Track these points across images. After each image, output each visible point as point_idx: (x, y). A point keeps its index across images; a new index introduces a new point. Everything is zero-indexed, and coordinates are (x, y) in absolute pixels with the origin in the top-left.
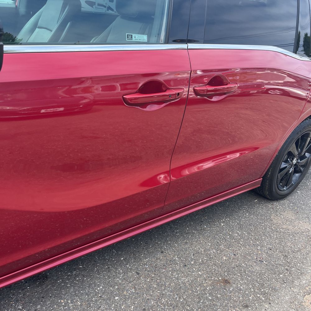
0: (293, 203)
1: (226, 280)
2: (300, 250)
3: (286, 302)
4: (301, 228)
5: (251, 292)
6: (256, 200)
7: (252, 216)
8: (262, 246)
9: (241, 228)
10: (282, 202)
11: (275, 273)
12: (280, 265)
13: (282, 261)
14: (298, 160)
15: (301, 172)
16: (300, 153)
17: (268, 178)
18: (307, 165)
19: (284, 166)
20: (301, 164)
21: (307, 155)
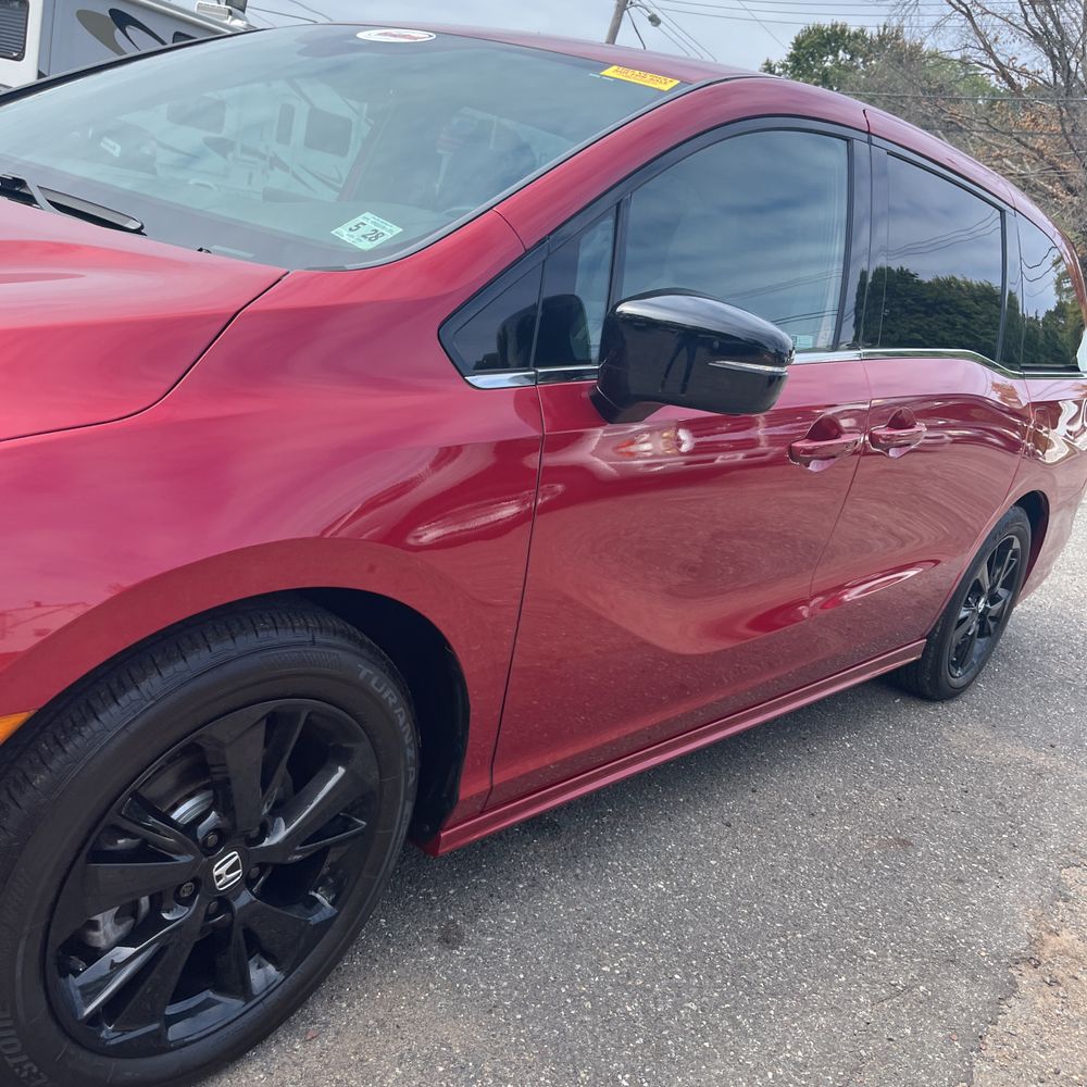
0: (977, 708)
1: (904, 841)
2: (1024, 794)
3: (1031, 876)
4: (1013, 755)
5: (959, 860)
6: (898, 700)
7: (902, 731)
8: (947, 786)
9: (888, 752)
10: (954, 705)
11: (992, 833)
12: (995, 818)
13: (995, 812)
14: (986, 603)
15: (989, 634)
16: (993, 587)
17: (935, 640)
18: (1001, 619)
19: (963, 614)
20: (992, 614)
21: (1002, 592)
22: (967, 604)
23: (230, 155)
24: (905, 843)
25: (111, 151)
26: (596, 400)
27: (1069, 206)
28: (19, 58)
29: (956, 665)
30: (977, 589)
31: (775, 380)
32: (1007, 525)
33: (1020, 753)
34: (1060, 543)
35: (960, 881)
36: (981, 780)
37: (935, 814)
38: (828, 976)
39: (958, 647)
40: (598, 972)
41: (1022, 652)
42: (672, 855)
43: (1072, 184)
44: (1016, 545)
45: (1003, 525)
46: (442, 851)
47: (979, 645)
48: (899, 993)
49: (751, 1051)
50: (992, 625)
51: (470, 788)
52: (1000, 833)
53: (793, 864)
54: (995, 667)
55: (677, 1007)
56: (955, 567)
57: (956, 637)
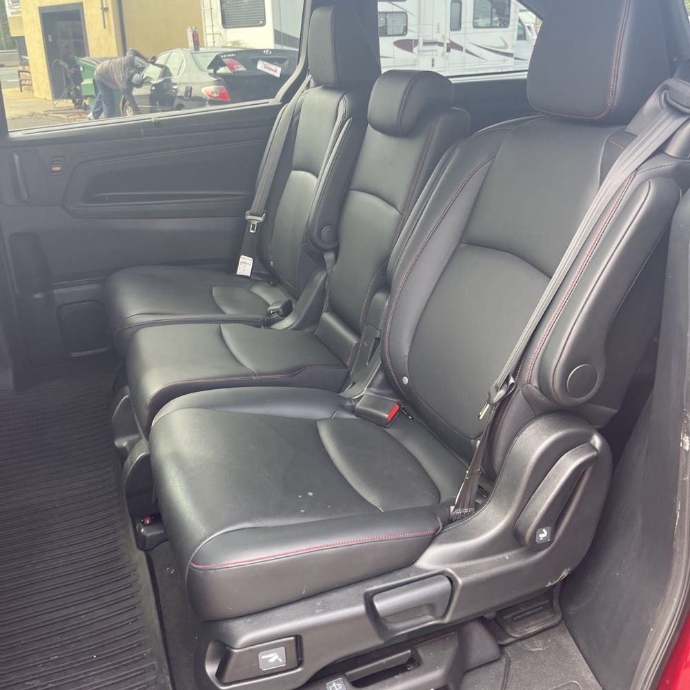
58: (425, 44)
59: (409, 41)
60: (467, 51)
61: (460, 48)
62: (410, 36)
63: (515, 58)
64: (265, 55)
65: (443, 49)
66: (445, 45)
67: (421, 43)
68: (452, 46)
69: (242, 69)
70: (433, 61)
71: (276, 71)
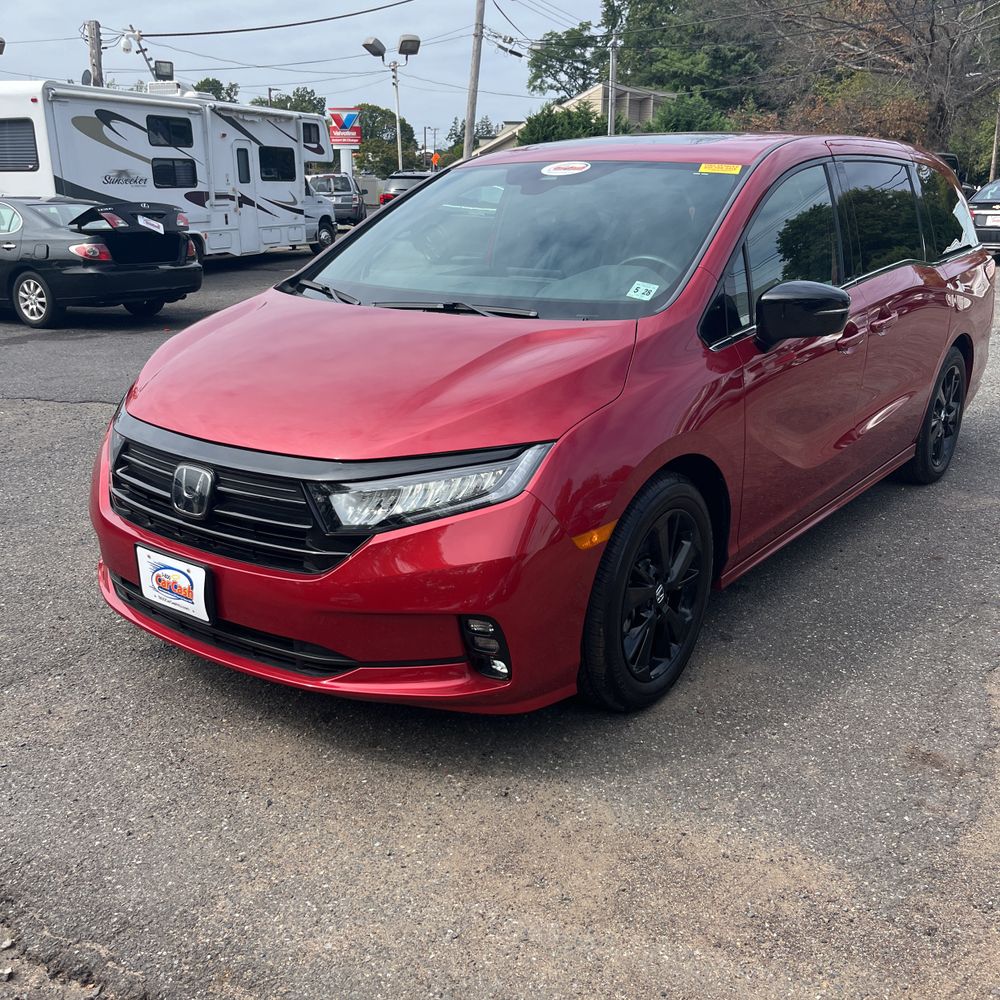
0: (955, 483)
4: (986, 503)
5: (972, 560)
7: (913, 505)
8: (951, 527)
9: (909, 517)
14: (945, 413)
15: (952, 434)
16: (948, 403)
17: (921, 442)
18: (957, 422)
19: (933, 424)
20: (950, 420)
21: (952, 404)
22: (935, 417)
23: (207, 203)
24: (938, 558)
25: (158, 230)
26: (757, 343)
27: (909, 73)
28: (36, 168)
29: (935, 458)
30: (939, 406)
31: (844, 315)
32: (949, 360)
33: (990, 501)
34: (982, 366)
35: (976, 569)
36: (971, 521)
37: (950, 542)
38: (921, 620)
39: (935, 445)
40: (806, 638)
41: (973, 444)
42: (813, 588)
43: (908, 54)
44: (957, 372)
45: (947, 361)
46: (723, 586)
47: (946, 442)
48: (961, 620)
49: (897, 652)
50: (952, 426)
51: (732, 551)
52: (991, 543)
53: (880, 579)
54: (958, 456)
55: (853, 644)
56: (924, 394)
57: (932, 439)
58: (218, 197)
59: (200, 193)
60: (259, 207)
61: (251, 203)
62: (200, 188)
63: (306, 216)
64: (144, 209)
65: (235, 203)
66: (236, 199)
67: (212, 196)
68: (244, 200)
69: (121, 224)
70: (226, 217)
71: (158, 227)
